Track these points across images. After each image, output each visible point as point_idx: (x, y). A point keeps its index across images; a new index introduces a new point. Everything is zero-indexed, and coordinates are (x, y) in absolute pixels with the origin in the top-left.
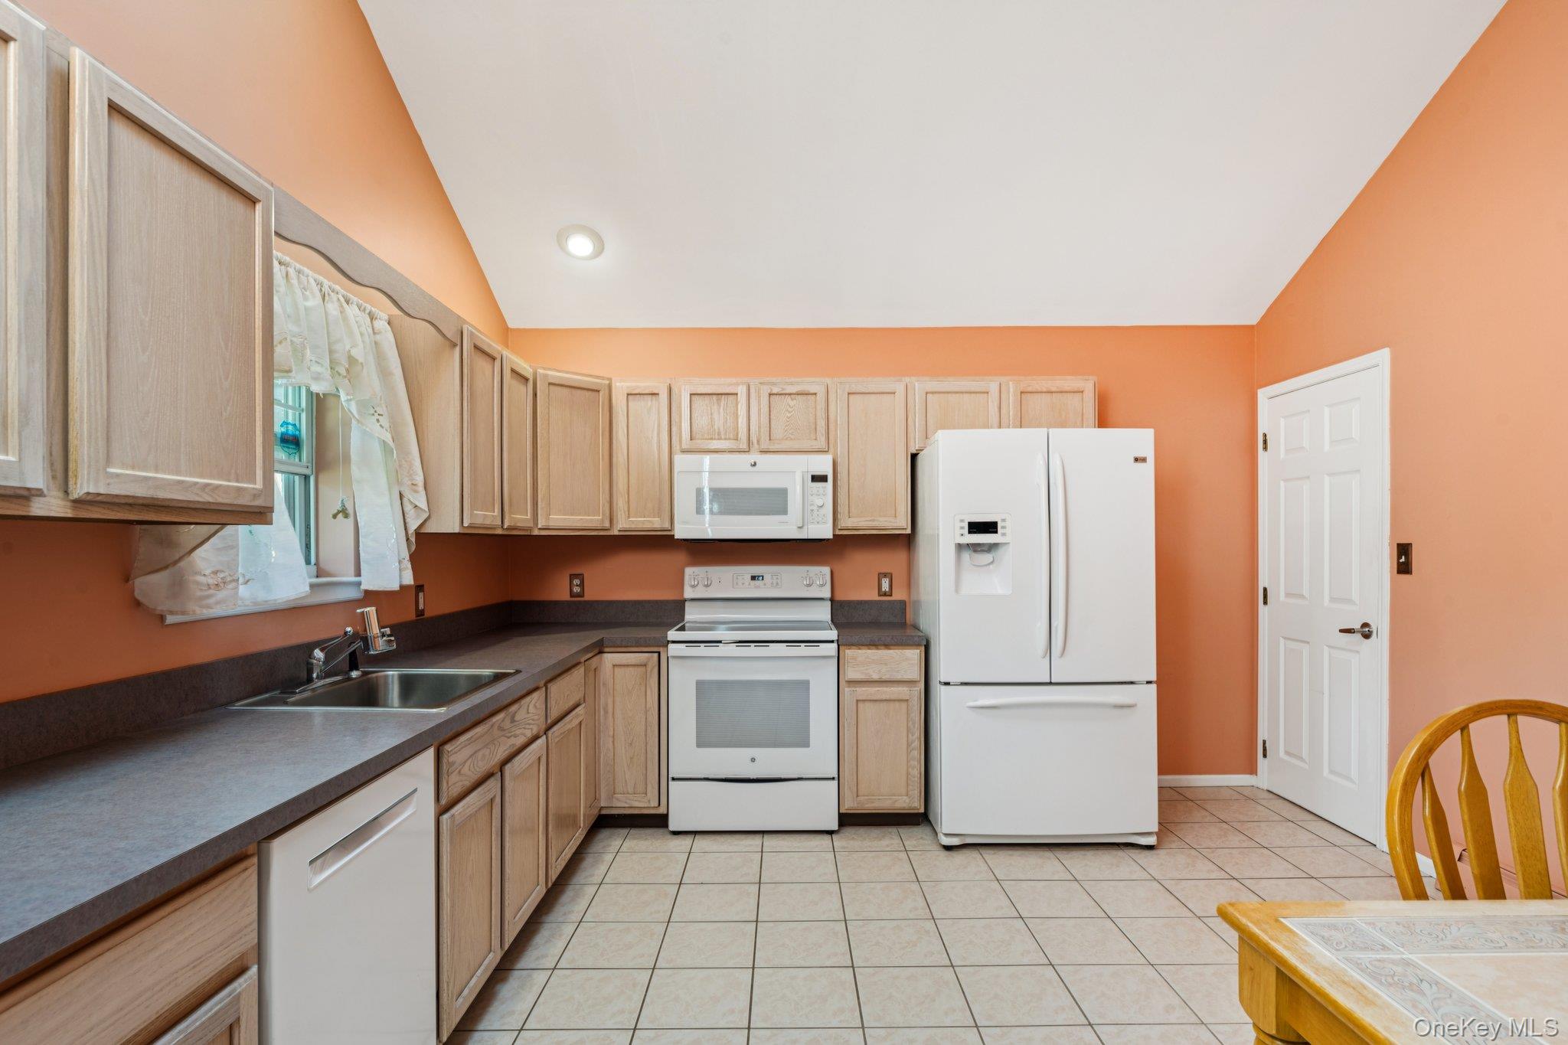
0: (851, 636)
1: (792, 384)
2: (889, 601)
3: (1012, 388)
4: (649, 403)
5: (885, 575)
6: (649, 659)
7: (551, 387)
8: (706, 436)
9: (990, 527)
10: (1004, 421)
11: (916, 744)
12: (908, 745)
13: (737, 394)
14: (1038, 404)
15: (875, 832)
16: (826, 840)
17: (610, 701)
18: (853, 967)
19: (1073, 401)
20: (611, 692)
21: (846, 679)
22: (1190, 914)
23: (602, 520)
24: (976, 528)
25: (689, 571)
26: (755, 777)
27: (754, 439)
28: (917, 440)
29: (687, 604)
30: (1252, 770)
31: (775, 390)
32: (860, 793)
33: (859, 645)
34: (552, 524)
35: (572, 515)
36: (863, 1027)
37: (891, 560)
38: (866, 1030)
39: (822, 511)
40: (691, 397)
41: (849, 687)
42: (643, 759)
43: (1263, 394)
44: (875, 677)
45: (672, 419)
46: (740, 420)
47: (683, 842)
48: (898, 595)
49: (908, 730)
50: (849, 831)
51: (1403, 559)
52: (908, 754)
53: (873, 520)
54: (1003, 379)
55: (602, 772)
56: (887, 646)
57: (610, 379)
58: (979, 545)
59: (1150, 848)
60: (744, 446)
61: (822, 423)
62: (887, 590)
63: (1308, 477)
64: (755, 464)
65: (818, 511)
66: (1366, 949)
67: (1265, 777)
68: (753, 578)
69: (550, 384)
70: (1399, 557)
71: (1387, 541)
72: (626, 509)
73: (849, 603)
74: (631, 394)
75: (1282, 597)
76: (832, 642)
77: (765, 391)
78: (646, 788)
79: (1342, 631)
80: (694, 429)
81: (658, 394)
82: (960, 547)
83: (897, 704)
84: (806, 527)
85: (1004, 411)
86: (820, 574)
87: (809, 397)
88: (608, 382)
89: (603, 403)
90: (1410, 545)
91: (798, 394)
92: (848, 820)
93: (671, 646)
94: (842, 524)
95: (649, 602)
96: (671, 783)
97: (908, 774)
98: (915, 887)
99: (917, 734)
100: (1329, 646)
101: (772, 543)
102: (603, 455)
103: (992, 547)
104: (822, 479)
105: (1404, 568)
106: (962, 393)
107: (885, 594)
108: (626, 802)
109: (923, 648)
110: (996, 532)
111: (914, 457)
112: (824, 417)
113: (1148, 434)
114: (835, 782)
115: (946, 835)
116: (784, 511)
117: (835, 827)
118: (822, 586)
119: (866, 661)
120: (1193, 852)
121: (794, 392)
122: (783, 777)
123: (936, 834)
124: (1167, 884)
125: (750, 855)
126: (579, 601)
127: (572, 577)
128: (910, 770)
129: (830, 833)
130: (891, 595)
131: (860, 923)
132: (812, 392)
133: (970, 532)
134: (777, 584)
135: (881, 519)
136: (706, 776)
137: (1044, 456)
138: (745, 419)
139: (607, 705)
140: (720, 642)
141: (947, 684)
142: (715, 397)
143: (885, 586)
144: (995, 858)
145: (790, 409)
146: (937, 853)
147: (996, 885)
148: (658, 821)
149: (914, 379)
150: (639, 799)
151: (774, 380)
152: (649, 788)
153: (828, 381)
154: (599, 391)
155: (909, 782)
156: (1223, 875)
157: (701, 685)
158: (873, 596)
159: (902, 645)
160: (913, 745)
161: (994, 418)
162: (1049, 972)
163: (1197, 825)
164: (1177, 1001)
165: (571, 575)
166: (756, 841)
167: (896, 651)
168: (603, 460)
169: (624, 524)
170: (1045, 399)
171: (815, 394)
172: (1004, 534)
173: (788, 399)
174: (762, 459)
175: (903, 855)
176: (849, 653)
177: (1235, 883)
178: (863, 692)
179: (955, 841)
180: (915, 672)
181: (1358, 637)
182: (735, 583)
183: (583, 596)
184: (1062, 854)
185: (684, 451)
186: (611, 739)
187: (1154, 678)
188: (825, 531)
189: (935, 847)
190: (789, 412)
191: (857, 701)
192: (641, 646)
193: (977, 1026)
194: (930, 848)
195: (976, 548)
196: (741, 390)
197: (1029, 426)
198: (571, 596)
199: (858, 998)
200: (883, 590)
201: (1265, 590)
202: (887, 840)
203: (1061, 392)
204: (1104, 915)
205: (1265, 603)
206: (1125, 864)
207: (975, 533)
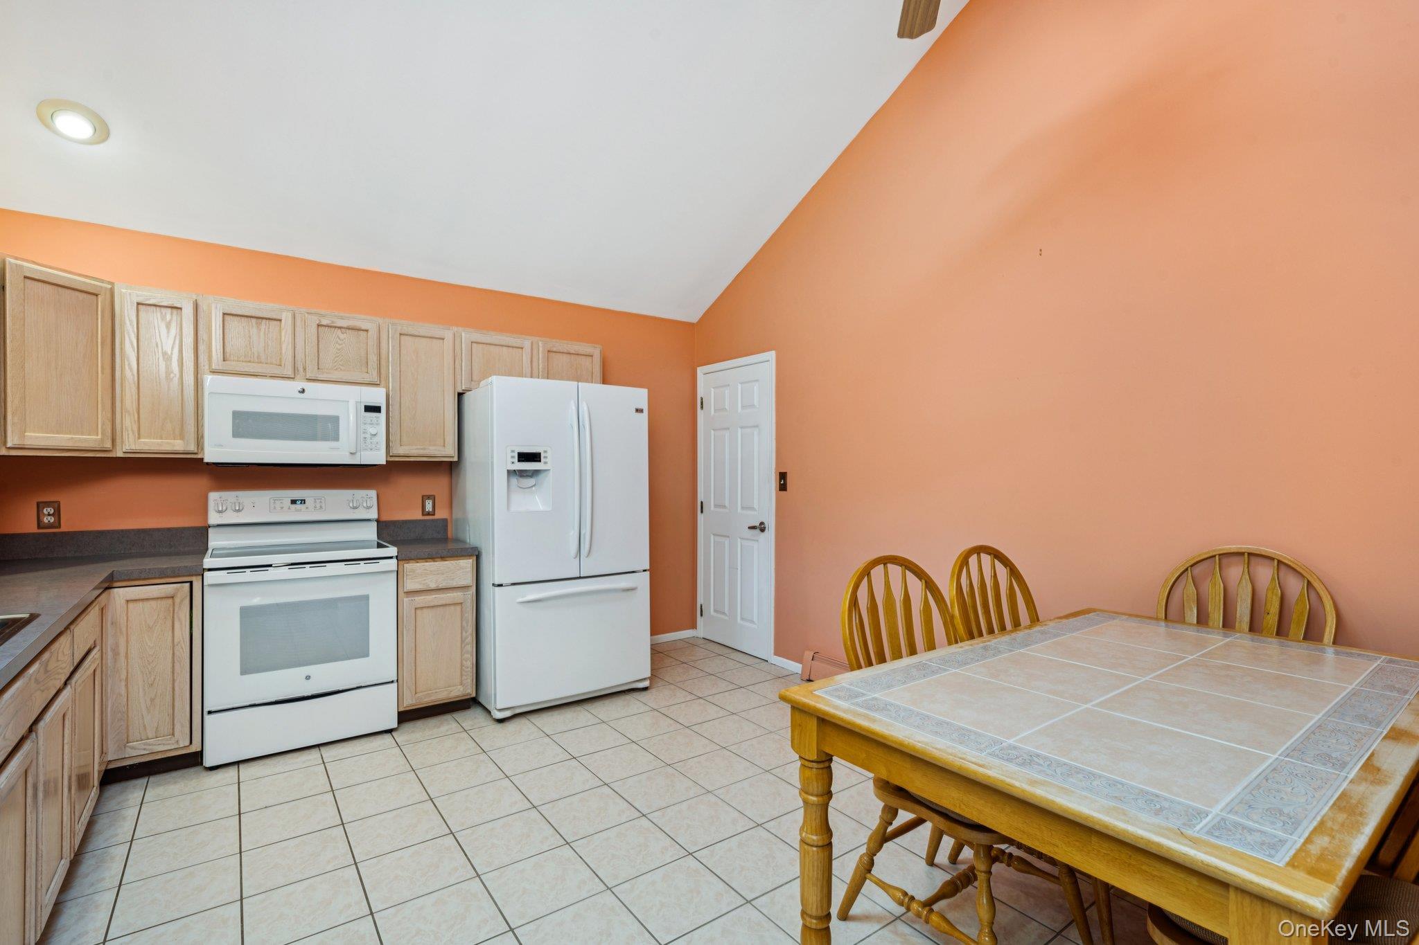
0: (411, 552)
1: (342, 318)
2: (433, 520)
3: (541, 345)
4: (168, 317)
5: (429, 497)
6: (177, 590)
7: (27, 280)
8: (241, 359)
9: (534, 457)
10: (535, 371)
11: (469, 639)
12: (462, 641)
13: (280, 320)
14: (561, 361)
15: (432, 722)
16: (387, 739)
17: (122, 641)
18: (452, 833)
19: (586, 362)
20: (124, 629)
21: (405, 590)
22: (682, 727)
23: (102, 440)
24: (523, 457)
25: (214, 496)
26: (310, 694)
27: (300, 366)
28: (463, 381)
29: (210, 530)
30: (693, 626)
31: (324, 322)
32: (418, 691)
33: (418, 559)
34: (28, 443)
35: (58, 433)
36: (478, 876)
37: (436, 485)
38: (482, 877)
39: (375, 439)
40: (223, 317)
41: (407, 597)
42: (168, 698)
43: (700, 371)
44: (433, 586)
45: (199, 337)
46: (284, 347)
47: (227, 775)
48: (441, 514)
49: (462, 628)
50: (408, 726)
51: (782, 482)
52: (462, 649)
53: (424, 449)
54: (535, 339)
55: (109, 721)
56: (443, 558)
57: (112, 284)
58: (526, 471)
59: (645, 689)
60: (290, 373)
61: (373, 358)
62: (431, 510)
63: (729, 429)
64: (303, 391)
65: (371, 439)
66: (856, 697)
67: (702, 630)
68: (294, 502)
69: (25, 277)
70: (780, 481)
71: (774, 471)
72: (136, 429)
73: (394, 523)
74: (143, 304)
75: (712, 508)
76: (391, 558)
77: (313, 321)
78: (173, 729)
79: (750, 528)
80: (228, 350)
81: (181, 309)
82: (511, 473)
83: (452, 608)
84: (358, 454)
85: (535, 364)
86: (367, 498)
87: (361, 333)
88: (109, 286)
89: (103, 312)
90: (786, 473)
91: (348, 328)
92: (406, 717)
93: (207, 574)
94: (394, 451)
95: (158, 530)
96: (207, 717)
97: (462, 665)
98: (483, 757)
99: (470, 631)
100: (740, 538)
101: (318, 468)
102: (102, 367)
103: (536, 473)
104: (377, 409)
105: (783, 487)
106: (502, 346)
107: (429, 514)
108: (145, 749)
109: (475, 558)
110: (540, 461)
111: (460, 395)
112: (375, 352)
113: (643, 393)
114: (395, 685)
115: (500, 710)
116: (336, 438)
117: (395, 725)
118: (368, 508)
119: (426, 573)
120: (672, 687)
121: (345, 326)
122: (341, 689)
123: (489, 712)
124: (663, 710)
125: (312, 768)
126: (54, 533)
127: (40, 506)
128: (464, 662)
129: (390, 731)
130: (434, 515)
131: (446, 797)
132: (363, 328)
133: (519, 461)
134: (321, 507)
135: (431, 448)
136: (253, 703)
137: (575, 402)
138: (290, 346)
139: (117, 645)
140: (270, 566)
141: (500, 585)
142: (254, 321)
143: (429, 507)
144: (539, 720)
145: (340, 342)
146: (493, 726)
147: (547, 740)
148: (193, 760)
149: (460, 329)
150: (164, 742)
151: (323, 312)
152: (178, 727)
153: (380, 321)
154: (97, 295)
155: (464, 673)
156: (693, 697)
157: (246, 613)
158: (417, 515)
159: (457, 557)
160: (467, 640)
161: (527, 369)
162: (606, 789)
163: (669, 668)
164: (691, 783)
165: (38, 504)
166: (314, 754)
167: (452, 562)
168: (103, 373)
169: (132, 443)
170: (565, 358)
171: (367, 331)
172: (546, 463)
173: (339, 332)
174: (309, 386)
175: (465, 735)
176: (408, 566)
177: (701, 700)
178: (420, 600)
179: (508, 714)
180: (469, 579)
181: (758, 531)
182: (272, 506)
183: (59, 526)
184: (588, 706)
185: (214, 372)
186: (123, 683)
187: (648, 567)
188: (379, 458)
189: (492, 722)
190: (340, 345)
191: (416, 609)
192: (168, 577)
193: (568, 843)
194: (484, 724)
195: (522, 474)
196: (286, 317)
197: (554, 378)
198: (39, 527)
199: (466, 855)
200: (427, 510)
201: (702, 503)
202: (446, 726)
203: (578, 354)
204: (629, 741)
205: (702, 512)
206: (633, 704)
207: (523, 461)
